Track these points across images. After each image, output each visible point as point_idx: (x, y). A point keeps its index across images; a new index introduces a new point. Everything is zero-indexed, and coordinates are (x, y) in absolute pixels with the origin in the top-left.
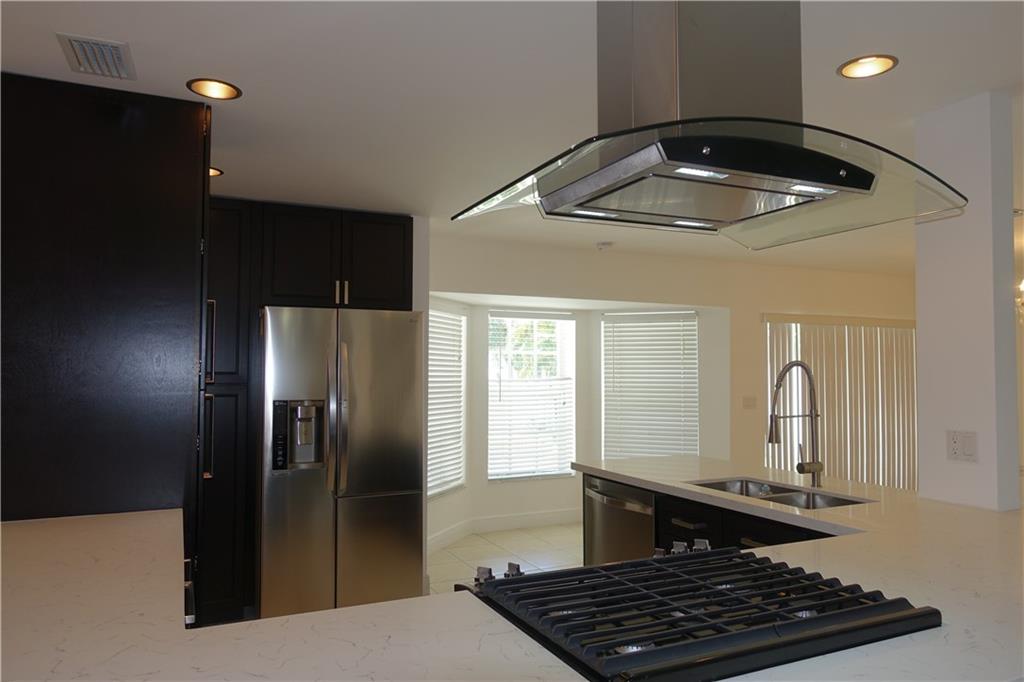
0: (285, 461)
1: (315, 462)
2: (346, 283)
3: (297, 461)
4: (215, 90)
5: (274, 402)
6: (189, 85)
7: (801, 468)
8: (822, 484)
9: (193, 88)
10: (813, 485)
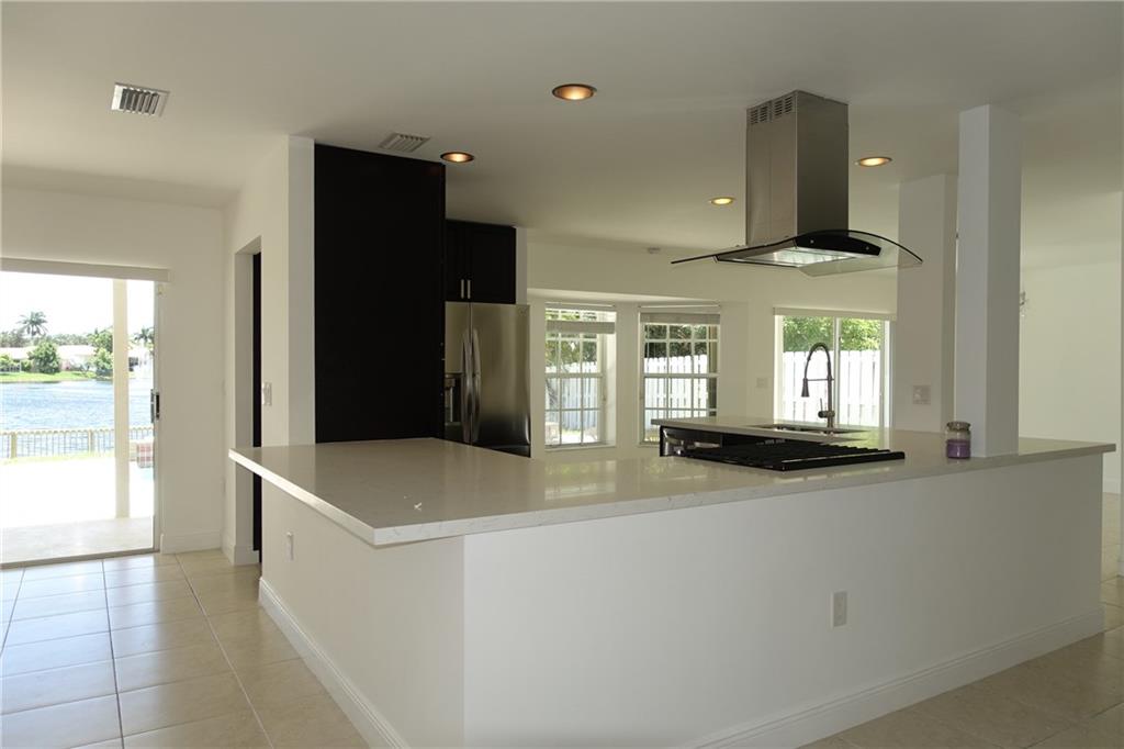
2: (469, 282)
7: (821, 415)
10: (828, 426)
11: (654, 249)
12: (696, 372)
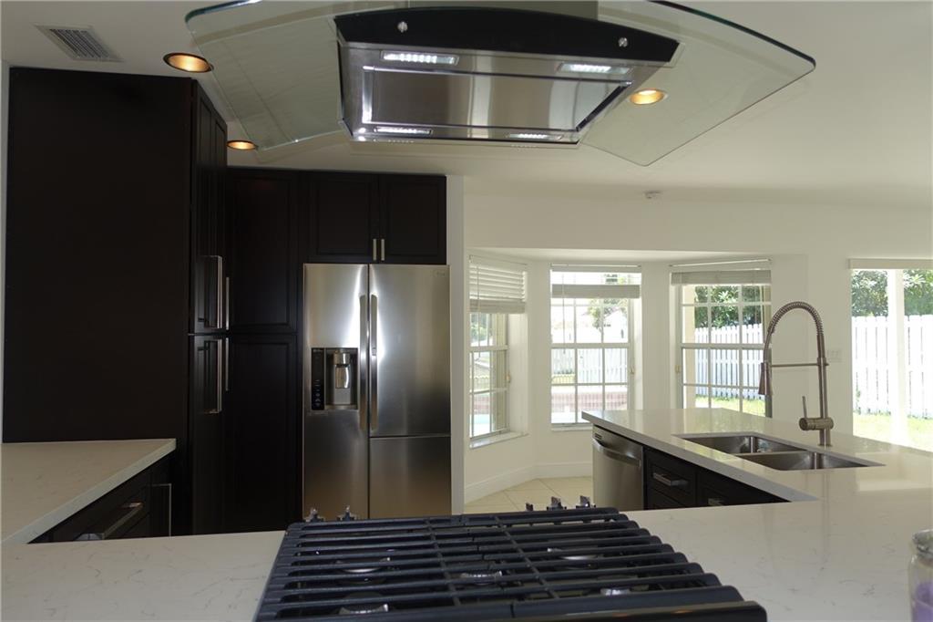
0: (322, 403)
1: (351, 404)
2: (383, 241)
3: (336, 403)
4: (189, 65)
5: (313, 349)
6: (166, 59)
7: (804, 424)
8: (832, 443)
9: (171, 63)
10: (822, 444)
11: (651, 193)
12: (744, 341)
